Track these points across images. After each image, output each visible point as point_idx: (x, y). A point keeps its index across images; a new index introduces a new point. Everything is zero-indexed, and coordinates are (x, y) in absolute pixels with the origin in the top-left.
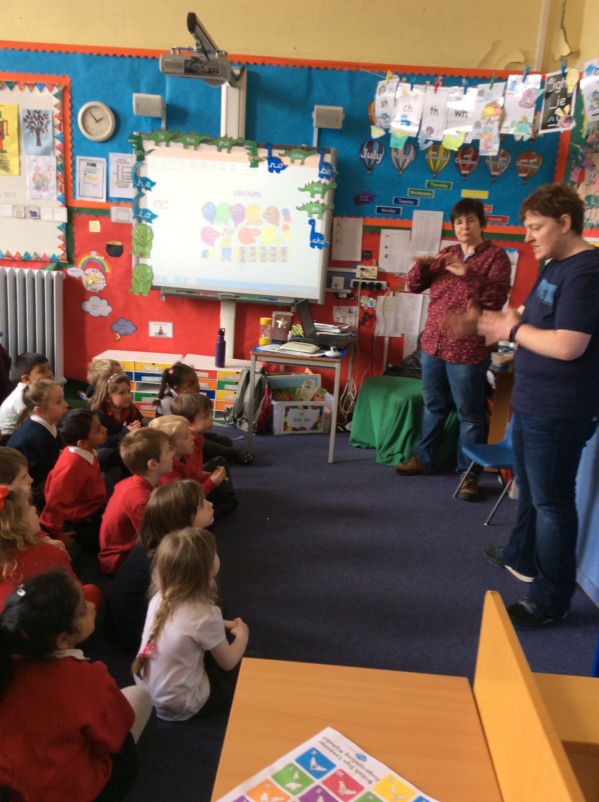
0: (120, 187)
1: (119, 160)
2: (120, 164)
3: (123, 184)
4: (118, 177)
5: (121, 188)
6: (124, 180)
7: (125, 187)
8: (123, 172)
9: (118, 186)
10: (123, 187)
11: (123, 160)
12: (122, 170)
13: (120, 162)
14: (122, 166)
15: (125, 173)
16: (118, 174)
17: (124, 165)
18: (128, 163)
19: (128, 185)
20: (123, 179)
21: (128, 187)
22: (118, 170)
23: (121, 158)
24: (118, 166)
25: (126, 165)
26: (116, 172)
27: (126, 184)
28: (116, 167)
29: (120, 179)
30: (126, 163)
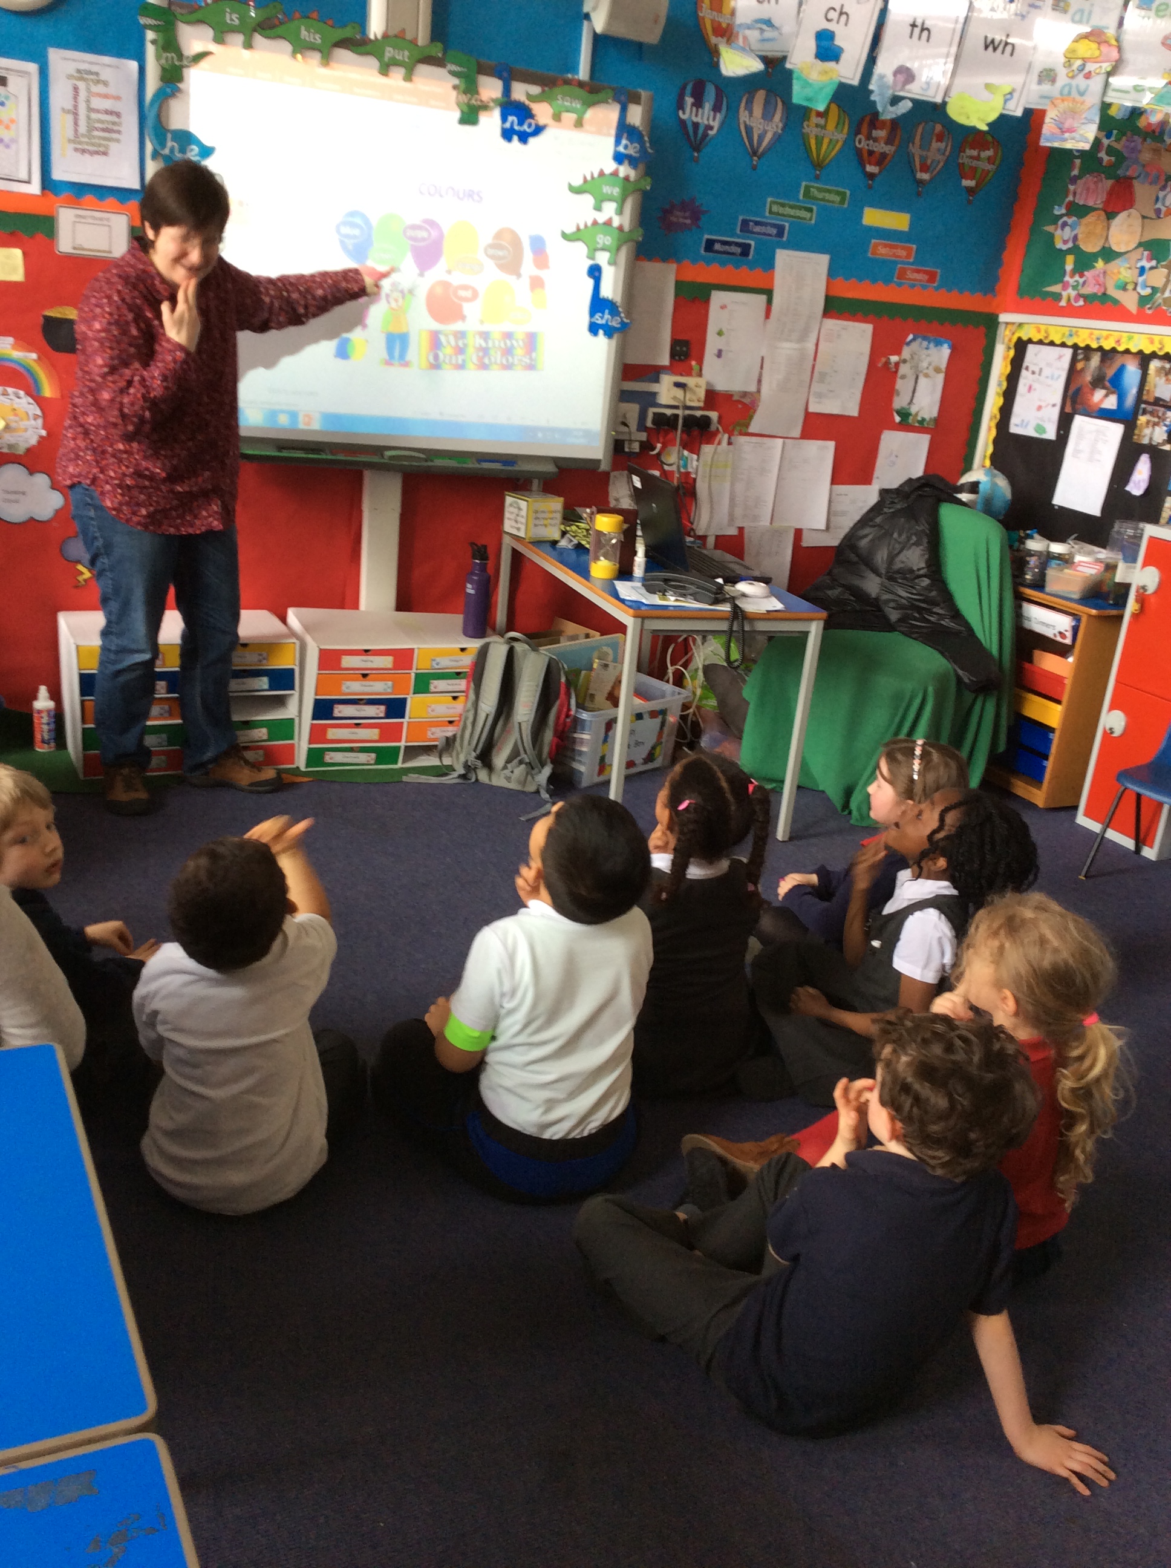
0: (84, 151)
1: (79, 71)
2: (81, 85)
3: (93, 145)
4: (76, 124)
5: (87, 156)
6: (96, 133)
7: (97, 153)
8: (90, 110)
9: (76, 150)
10: (93, 153)
11: (90, 73)
12: (88, 101)
13: (81, 79)
14: (88, 90)
15: (98, 111)
16: (76, 114)
17: (95, 89)
18: (105, 84)
19: (107, 147)
20: (91, 129)
21: (105, 154)
22: (76, 98)
23: (84, 66)
24: (76, 89)
25: (100, 89)
26: (69, 105)
27: (100, 145)
28: (70, 92)
29: (83, 128)
30: (98, 82)
